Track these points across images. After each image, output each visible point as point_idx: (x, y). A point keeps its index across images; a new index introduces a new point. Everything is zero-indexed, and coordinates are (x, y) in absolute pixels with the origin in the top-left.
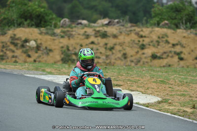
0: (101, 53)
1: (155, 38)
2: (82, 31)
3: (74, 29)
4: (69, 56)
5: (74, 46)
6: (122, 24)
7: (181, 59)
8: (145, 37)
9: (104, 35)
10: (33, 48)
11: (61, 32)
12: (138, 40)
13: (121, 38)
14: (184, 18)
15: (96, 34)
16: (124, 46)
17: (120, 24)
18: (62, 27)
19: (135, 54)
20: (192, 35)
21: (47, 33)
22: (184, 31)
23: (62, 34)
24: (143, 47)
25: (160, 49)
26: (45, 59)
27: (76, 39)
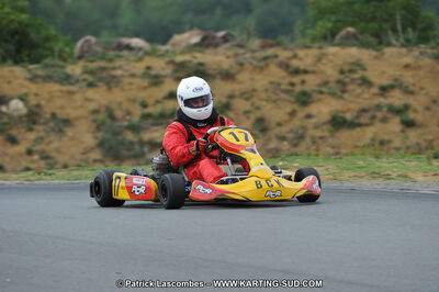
1: (331, 73)
2: (139, 68)
3: (118, 63)
4: (116, 134)
5: (125, 106)
6: (237, 41)
7: (410, 124)
8: (305, 72)
10: (20, 117)
11: (85, 72)
12: (286, 81)
13: (245, 80)
14: (398, 17)
15: (176, 71)
16: (254, 99)
17: (234, 43)
19: (287, 118)
20: (427, 61)
21: (47, 79)
22: (404, 50)
23: (90, 79)
24: (304, 99)
25: (351, 102)
26: (56, 144)
27: (127, 87)
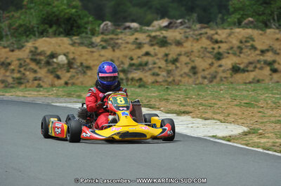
0: (160, 68)
1: (235, 42)
2: (131, 39)
3: (120, 36)
5: (120, 60)
6: (187, 25)
7: (275, 71)
8: (221, 42)
9: (163, 43)
10: (64, 65)
11: (102, 41)
12: (210, 47)
13: (188, 45)
15: (151, 41)
16: (191, 56)
17: (185, 26)
18: (102, 33)
19: (208, 66)
21: (81, 44)
22: (277, 31)
23: (104, 44)
24: (219, 56)
25: (244, 58)
26: (81, 80)
27: (123, 49)
